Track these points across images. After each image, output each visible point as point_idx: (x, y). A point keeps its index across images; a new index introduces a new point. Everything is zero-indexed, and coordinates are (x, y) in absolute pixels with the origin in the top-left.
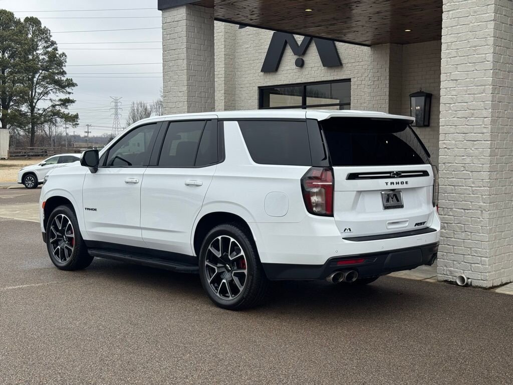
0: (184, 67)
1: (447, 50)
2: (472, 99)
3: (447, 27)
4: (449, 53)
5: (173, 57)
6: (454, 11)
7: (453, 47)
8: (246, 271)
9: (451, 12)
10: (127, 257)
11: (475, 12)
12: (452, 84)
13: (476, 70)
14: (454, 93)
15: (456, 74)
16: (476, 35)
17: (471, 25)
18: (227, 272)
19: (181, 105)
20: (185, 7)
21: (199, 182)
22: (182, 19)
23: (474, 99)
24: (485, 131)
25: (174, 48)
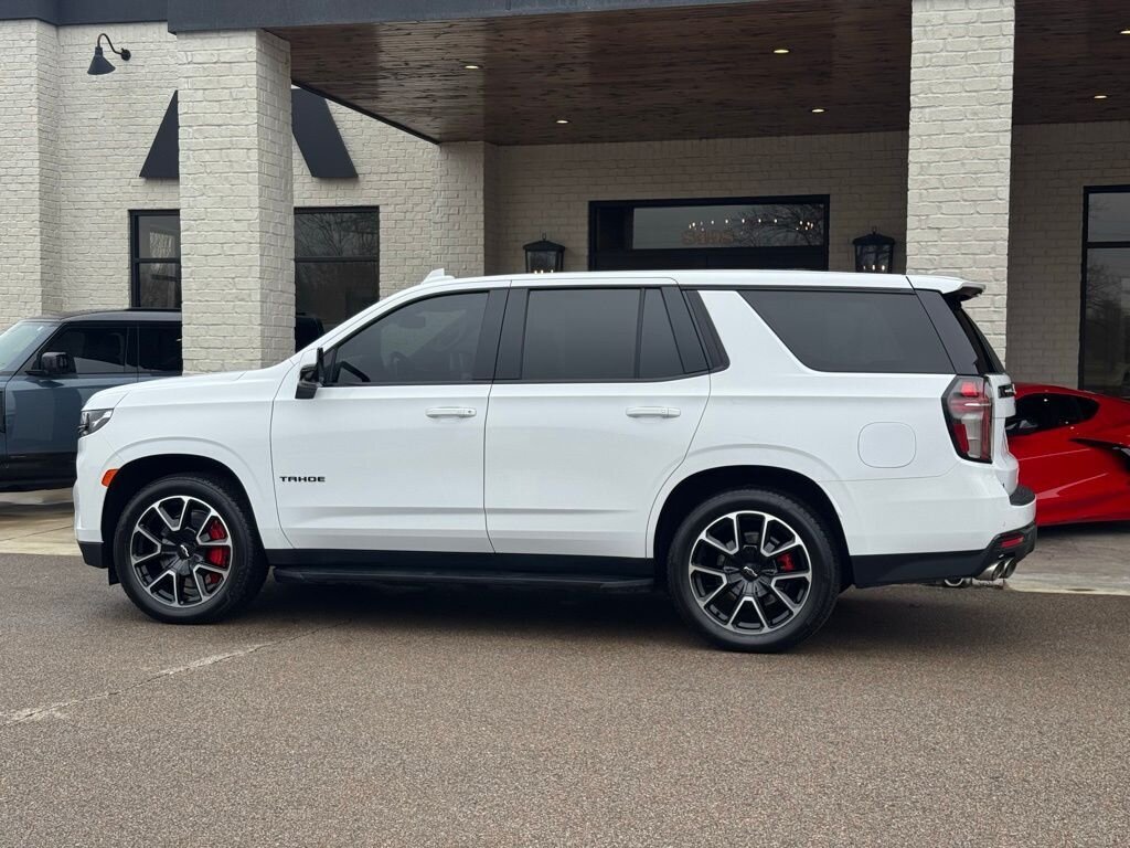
0: (249, 167)
1: (919, 174)
2: (970, 262)
3: (920, 136)
4: (924, 181)
5: (216, 143)
6: (933, 109)
7: (933, 171)
8: (809, 576)
9: (927, 110)
10: (429, 575)
11: (975, 114)
12: (931, 236)
13: (978, 213)
14: (934, 251)
15: (936, 218)
16: (977, 153)
17: (968, 135)
18: (746, 582)
19: (239, 249)
20: (255, 34)
21: (665, 409)
22: (243, 59)
23: (975, 262)
24: (995, 317)
25: (220, 123)
